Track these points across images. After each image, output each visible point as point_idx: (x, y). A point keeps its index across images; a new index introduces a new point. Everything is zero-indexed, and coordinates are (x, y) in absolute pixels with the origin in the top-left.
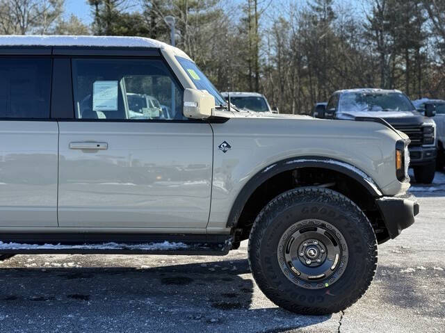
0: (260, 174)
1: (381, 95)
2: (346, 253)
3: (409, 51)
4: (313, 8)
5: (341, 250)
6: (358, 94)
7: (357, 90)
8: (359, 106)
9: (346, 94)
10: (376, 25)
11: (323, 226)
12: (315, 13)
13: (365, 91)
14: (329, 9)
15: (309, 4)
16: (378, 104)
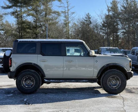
0: (104, 67)
1: (113, 49)
2: (120, 82)
3: (114, 34)
4: (85, 20)
5: (120, 81)
6: (106, 49)
7: (106, 47)
8: (107, 52)
9: (103, 49)
10: (103, 26)
11: (116, 77)
12: (86, 22)
13: (109, 48)
14: (90, 20)
15: (84, 19)
16: (112, 51)
